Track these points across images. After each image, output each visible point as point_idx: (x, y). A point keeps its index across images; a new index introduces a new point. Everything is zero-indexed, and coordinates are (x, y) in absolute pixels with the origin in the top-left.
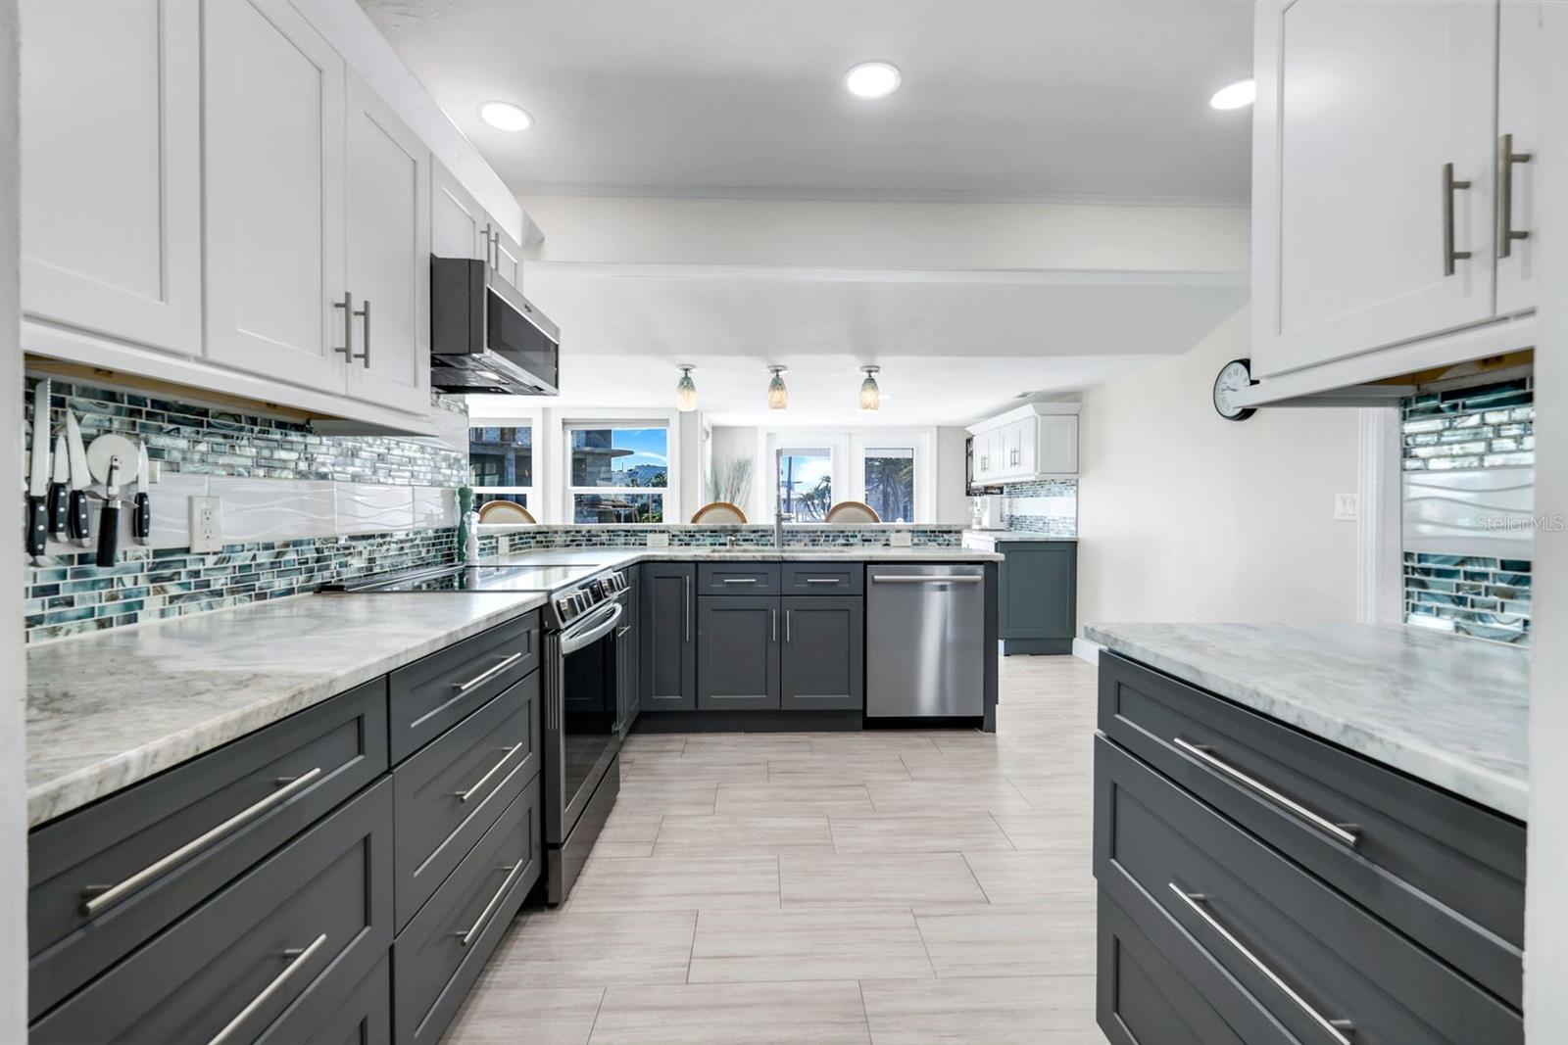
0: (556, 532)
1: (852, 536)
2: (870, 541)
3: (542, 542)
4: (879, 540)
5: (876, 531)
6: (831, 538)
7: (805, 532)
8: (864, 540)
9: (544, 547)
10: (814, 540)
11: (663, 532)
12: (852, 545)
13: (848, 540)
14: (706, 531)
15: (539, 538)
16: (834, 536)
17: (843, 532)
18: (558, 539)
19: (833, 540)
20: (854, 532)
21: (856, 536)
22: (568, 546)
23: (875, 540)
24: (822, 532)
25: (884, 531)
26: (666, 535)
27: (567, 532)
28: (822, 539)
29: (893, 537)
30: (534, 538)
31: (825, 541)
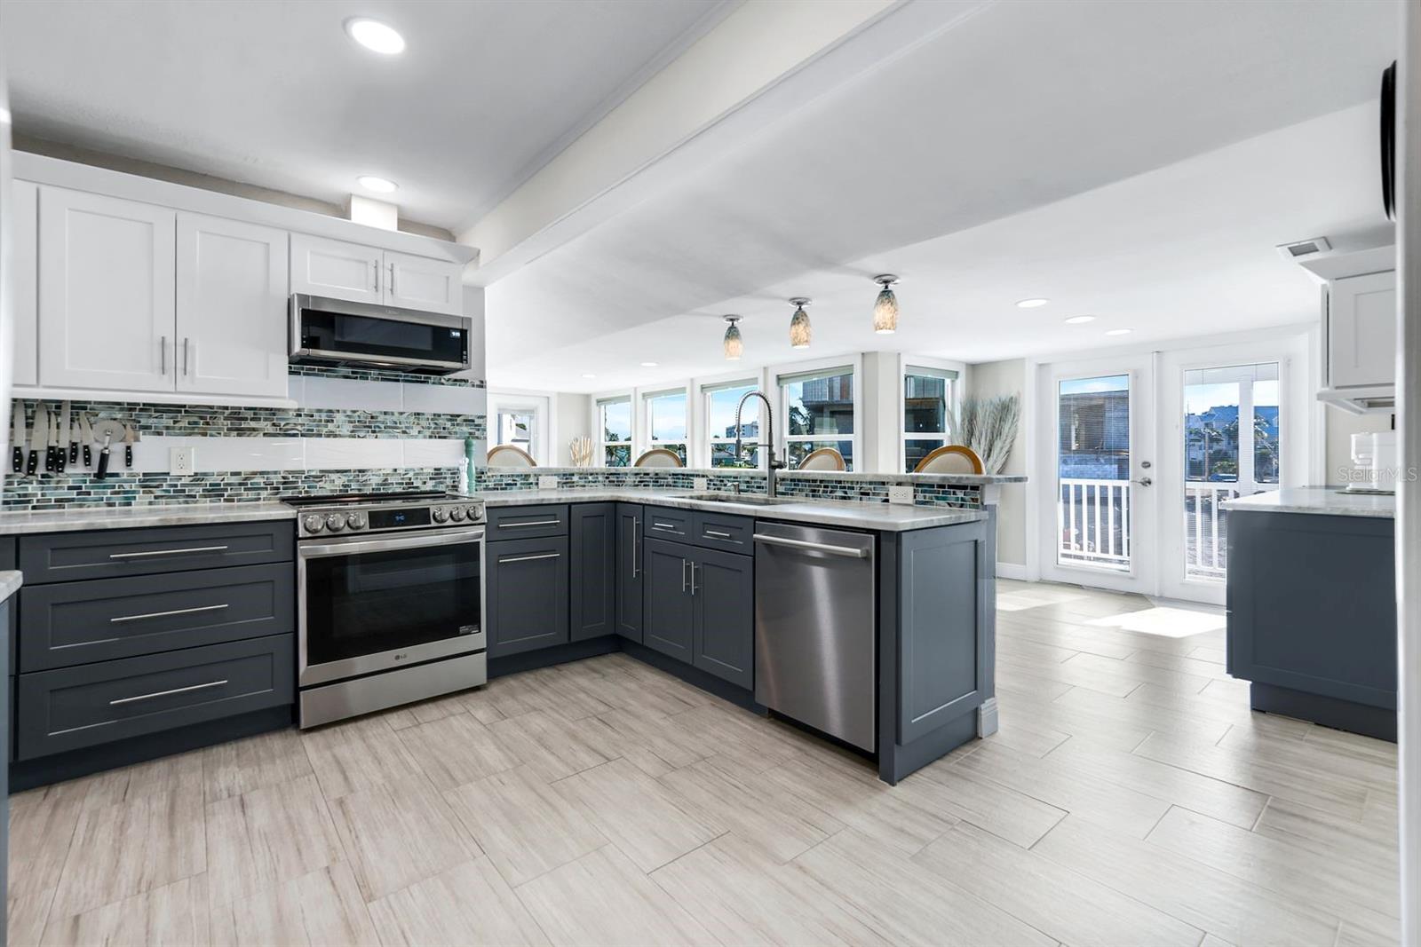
0: (626, 474)
1: (849, 488)
2: (868, 494)
3: (614, 482)
4: (878, 494)
5: (875, 483)
6: (830, 489)
7: (808, 481)
8: (862, 494)
9: (616, 485)
10: (814, 491)
11: (703, 476)
12: (849, 498)
13: (846, 493)
14: (731, 477)
15: (612, 478)
16: (832, 487)
17: (840, 482)
18: (628, 479)
19: (831, 492)
20: (852, 483)
21: (853, 488)
22: (637, 485)
23: (874, 494)
24: (821, 481)
25: (883, 483)
26: (705, 479)
27: (636, 474)
28: (821, 489)
29: (893, 490)
30: (607, 478)
31: (824, 492)
